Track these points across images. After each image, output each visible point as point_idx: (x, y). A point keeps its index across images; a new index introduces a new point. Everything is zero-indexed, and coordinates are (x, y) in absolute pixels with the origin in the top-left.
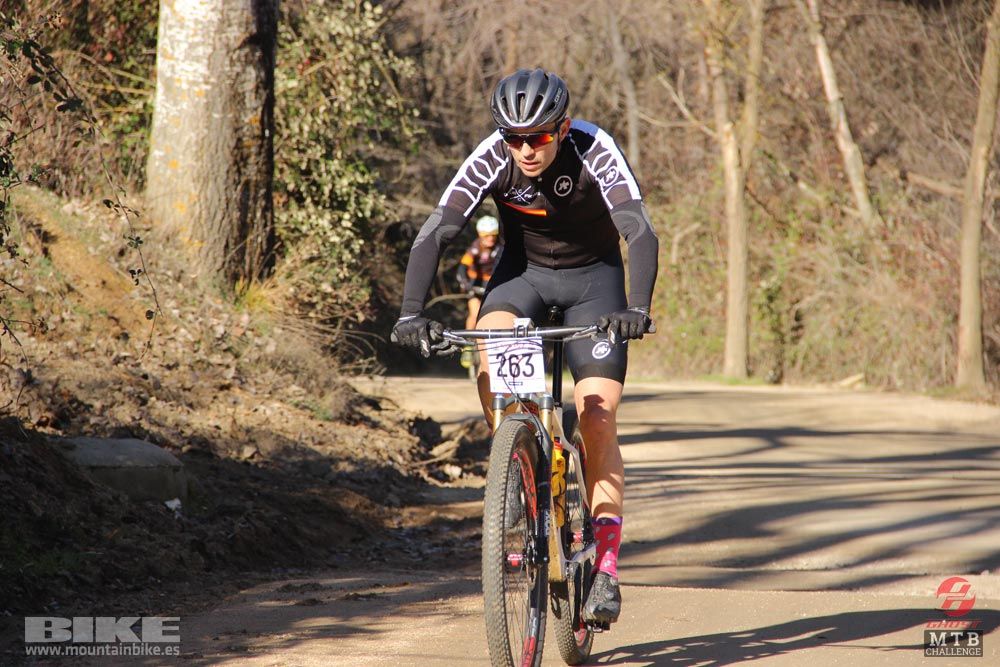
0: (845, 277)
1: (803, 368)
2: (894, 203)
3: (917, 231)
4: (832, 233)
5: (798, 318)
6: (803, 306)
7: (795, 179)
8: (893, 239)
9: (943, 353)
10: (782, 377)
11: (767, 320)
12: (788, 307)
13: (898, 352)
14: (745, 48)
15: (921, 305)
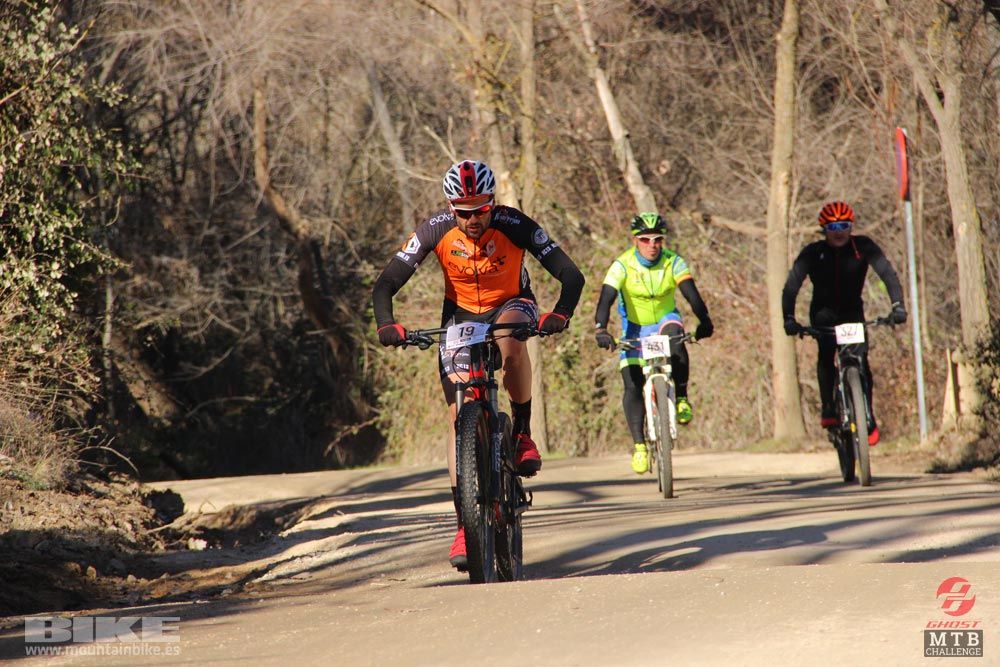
1: (608, 438)
2: (694, 247)
3: (723, 278)
5: (599, 384)
6: (603, 369)
7: (586, 230)
9: (760, 408)
10: (587, 449)
11: (567, 388)
12: (587, 373)
13: (711, 410)
14: (517, 88)
15: (732, 357)
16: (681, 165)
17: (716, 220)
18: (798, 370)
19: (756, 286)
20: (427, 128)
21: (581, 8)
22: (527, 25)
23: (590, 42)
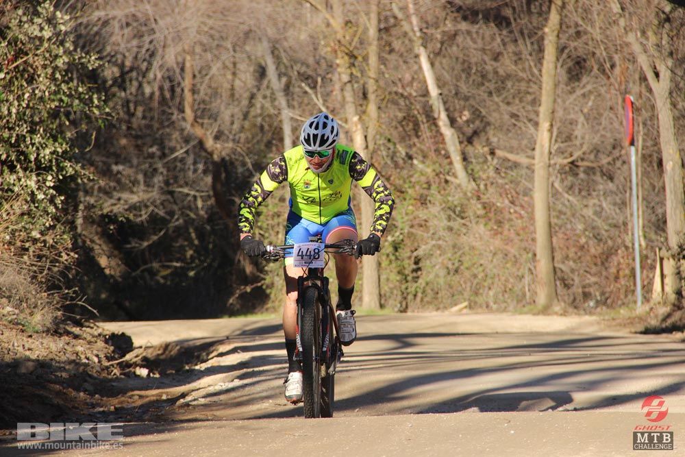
0: (450, 229)
1: (422, 300)
2: (484, 171)
3: (503, 193)
4: (439, 197)
5: (416, 263)
6: (420, 252)
7: (410, 158)
8: (484, 198)
9: (526, 282)
10: (407, 307)
11: (394, 265)
12: (409, 254)
13: (493, 283)
14: (366, 59)
15: (508, 248)
16: (476, 114)
17: (499, 153)
18: (553, 258)
19: (526, 199)
20: (303, 85)
21: (411, 6)
22: (374, 16)
23: (416, 29)
